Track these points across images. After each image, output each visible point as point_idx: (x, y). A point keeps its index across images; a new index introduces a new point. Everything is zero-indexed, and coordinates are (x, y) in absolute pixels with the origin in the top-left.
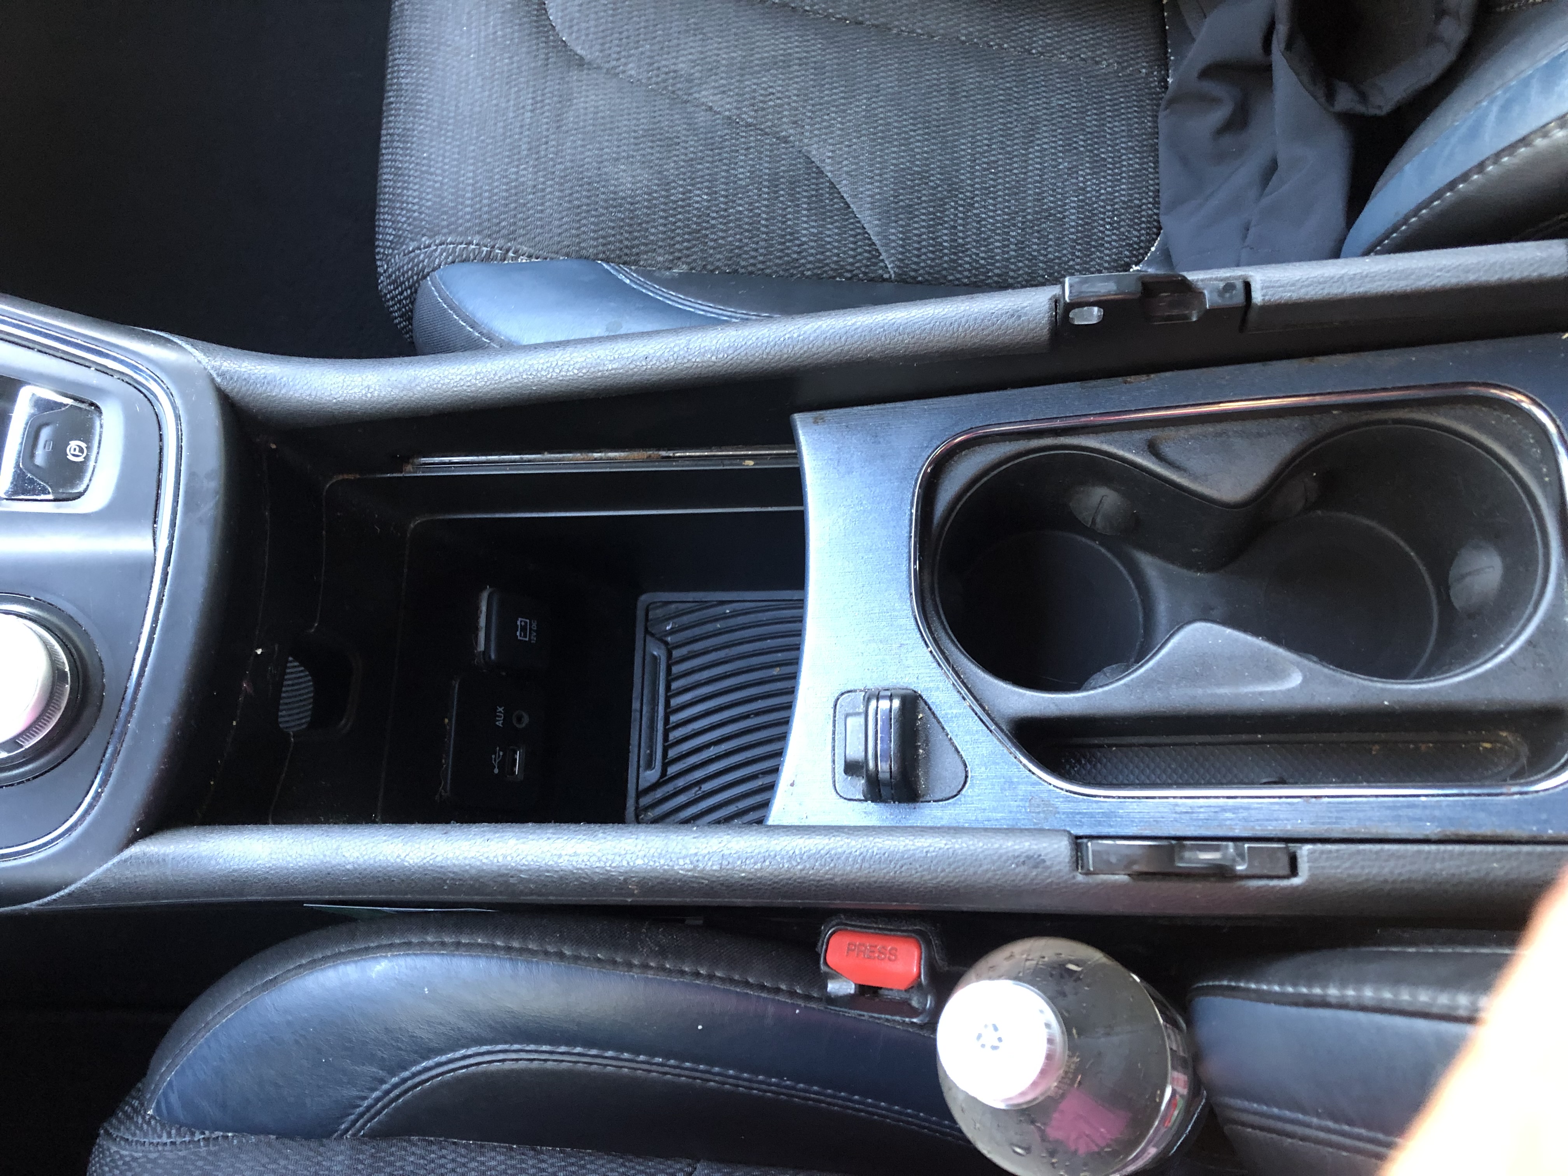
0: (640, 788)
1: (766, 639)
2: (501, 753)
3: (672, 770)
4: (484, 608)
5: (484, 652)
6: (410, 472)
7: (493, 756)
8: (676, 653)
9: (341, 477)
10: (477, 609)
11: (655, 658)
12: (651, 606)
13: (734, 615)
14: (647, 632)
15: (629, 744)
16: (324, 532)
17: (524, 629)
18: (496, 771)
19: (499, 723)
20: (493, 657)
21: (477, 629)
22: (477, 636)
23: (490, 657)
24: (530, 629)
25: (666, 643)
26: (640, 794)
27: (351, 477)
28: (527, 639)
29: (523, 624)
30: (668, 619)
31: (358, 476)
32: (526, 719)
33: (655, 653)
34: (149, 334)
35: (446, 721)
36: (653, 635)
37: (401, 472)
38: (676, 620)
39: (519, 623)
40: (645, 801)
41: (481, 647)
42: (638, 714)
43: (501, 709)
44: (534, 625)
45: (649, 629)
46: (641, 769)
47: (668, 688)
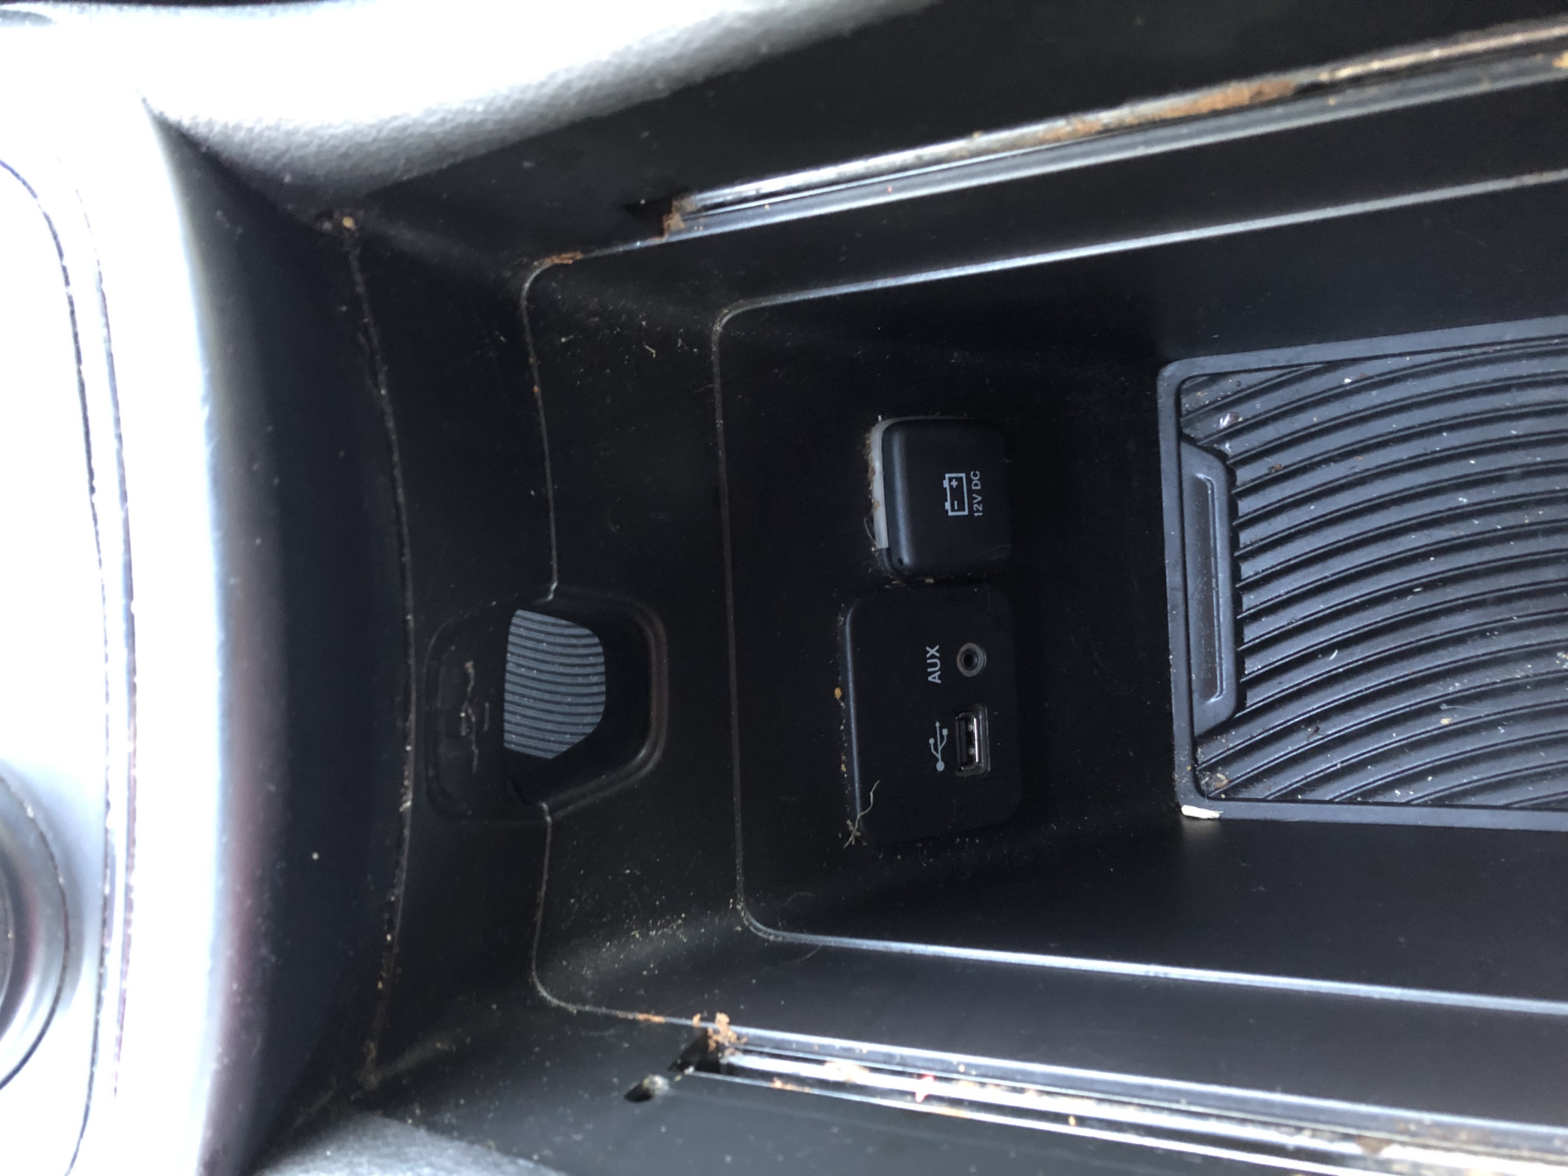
0: (1197, 732)
1: (1439, 431)
2: (945, 732)
3: (1256, 698)
4: (877, 463)
5: (888, 549)
6: (680, 232)
7: (932, 741)
8: (1245, 475)
9: (548, 263)
10: (865, 468)
11: (1200, 487)
12: (1185, 387)
13: (1362, 387)
14: (1181, 437)
15: (1167, 652)
16: (536, 389)
17: (957, 493)
18: (940, 766)
19: (934, 678)
20: (906, 560)
21: (868, 506)
22: (871, 520)
23: (901, 561)
24: (970, 491)
25: (1222, 456)
26: (1196, 742)
27: (567, 259)
28: (966, 513)
29: (954, 483)
30: (1221, 409)
31: (579, 256)
32: (981, 659)
33: (1201, 476)
34: (16, 14)
35: (838, 692)
36: (1192, 441)
37: (661, 233)
38: (1237, 409)
39: (946, 484)
40: (1207, 754)
41: (882, 541)
42: (1180, 595)
43: (932, 652)
44: (976, 480)
45: (1187, 431)
46: (1196, 696)
47: (1234, 542)
